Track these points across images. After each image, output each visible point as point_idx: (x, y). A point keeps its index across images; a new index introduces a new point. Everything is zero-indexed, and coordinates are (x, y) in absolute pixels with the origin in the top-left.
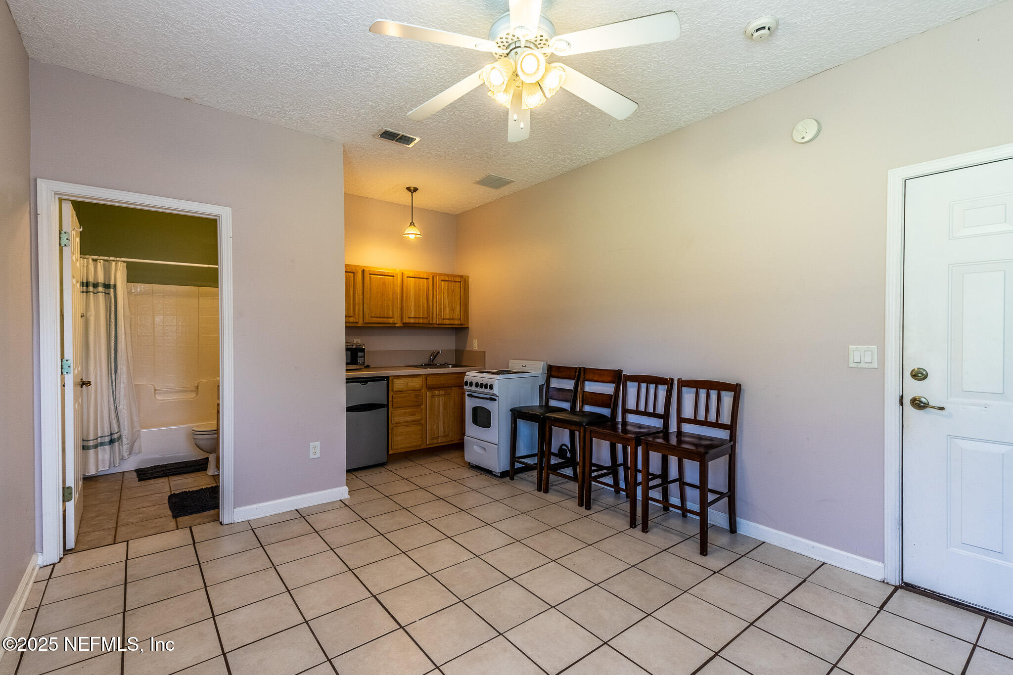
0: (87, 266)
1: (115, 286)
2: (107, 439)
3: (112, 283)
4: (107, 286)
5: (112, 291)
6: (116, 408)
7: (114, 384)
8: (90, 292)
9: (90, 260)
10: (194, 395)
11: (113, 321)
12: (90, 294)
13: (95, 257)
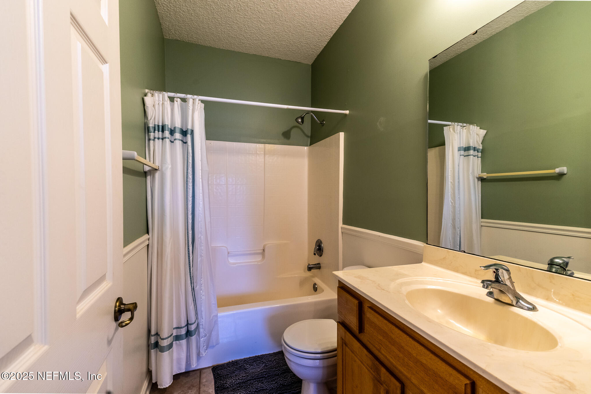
0: (163, 103)
1: (192, 131)
2: (183, 331)
3: (190, 127)
4: (184, 133)
5: (189, 136)
6: (193, 289)
7: (191, 258)
8: (165, 138)
9: (167, 98)
10: (259, 258)
11: (190, 176)
12: (166, 142)
13: (172, 94)
